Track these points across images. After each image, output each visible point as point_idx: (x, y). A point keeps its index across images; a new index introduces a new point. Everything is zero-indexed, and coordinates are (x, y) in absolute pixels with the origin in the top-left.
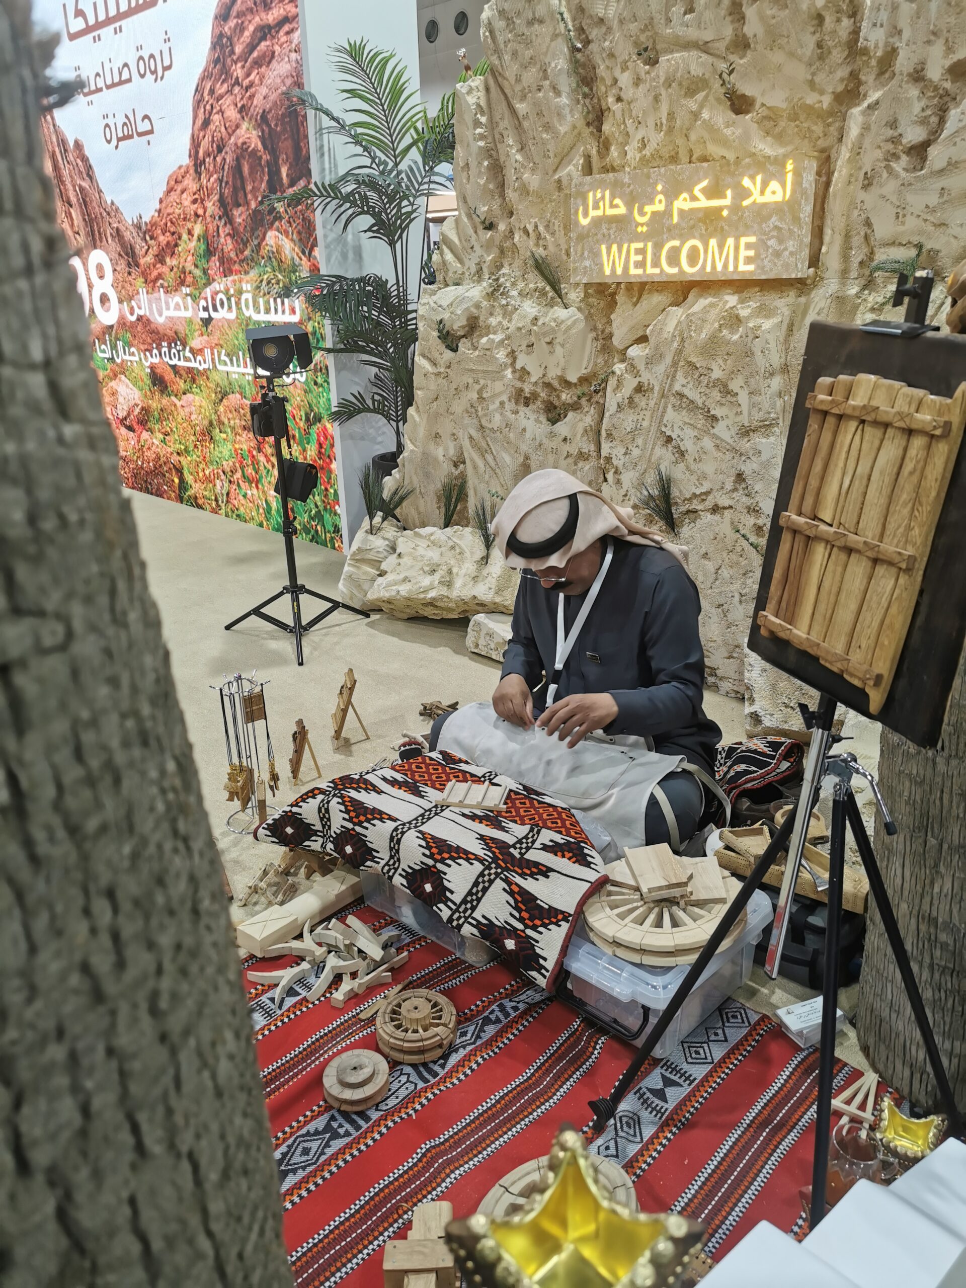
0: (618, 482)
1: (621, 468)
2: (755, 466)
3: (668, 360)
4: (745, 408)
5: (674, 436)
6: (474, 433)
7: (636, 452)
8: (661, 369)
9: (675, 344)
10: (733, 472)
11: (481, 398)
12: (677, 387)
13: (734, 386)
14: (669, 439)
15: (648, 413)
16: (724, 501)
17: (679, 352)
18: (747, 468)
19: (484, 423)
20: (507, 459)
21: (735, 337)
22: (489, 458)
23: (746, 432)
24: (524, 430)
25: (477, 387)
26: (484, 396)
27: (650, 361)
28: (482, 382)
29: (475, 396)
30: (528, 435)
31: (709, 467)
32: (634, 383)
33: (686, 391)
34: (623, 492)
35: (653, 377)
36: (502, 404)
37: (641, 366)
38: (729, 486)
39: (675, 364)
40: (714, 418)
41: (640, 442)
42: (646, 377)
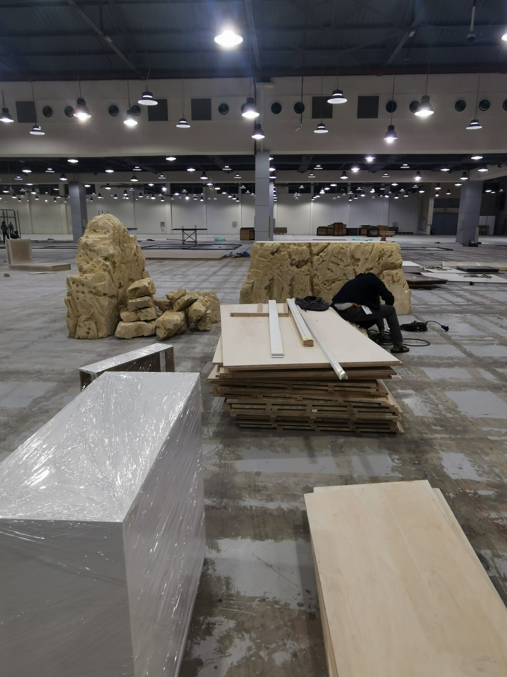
0: (318, 279)
1: (319, 276)
2: (347, 272)
3: (330, 255)
4: (345, 262)
5: (331, 268)
6: (278, 273)
7: (322, 272)
8: (328, 257)
9: (331, 253)
10: (343, 273)
11: (281, 265)
12: (331, 260)
13: (343, 259)
14: (330, 269)
15: (325, 265)
16: (341, 278)
17: (332, 254)
18: (346, 272)
19: (282, 270)
20: (289, 277)
21: (343, 251)
22: (283, 278)
23: (345, 266)
24: (294, 271)
25: (280, 263)
26: (282, 265)
27: (325, 256)
28: (282, 262)
29: (280, 265)
30: (295, 271)
31: (338, 273)
32: (322, 259)
33: (333, 260)
34: (319, 280)
35: (326, 258)
36: (288, 266)
37: (324, 257)
38: (342, 276)
39: (331, 256)
40: (339, 265)
41: (323, 270)
42: (324, 259)
